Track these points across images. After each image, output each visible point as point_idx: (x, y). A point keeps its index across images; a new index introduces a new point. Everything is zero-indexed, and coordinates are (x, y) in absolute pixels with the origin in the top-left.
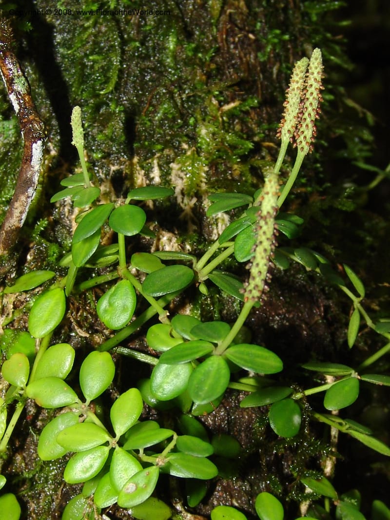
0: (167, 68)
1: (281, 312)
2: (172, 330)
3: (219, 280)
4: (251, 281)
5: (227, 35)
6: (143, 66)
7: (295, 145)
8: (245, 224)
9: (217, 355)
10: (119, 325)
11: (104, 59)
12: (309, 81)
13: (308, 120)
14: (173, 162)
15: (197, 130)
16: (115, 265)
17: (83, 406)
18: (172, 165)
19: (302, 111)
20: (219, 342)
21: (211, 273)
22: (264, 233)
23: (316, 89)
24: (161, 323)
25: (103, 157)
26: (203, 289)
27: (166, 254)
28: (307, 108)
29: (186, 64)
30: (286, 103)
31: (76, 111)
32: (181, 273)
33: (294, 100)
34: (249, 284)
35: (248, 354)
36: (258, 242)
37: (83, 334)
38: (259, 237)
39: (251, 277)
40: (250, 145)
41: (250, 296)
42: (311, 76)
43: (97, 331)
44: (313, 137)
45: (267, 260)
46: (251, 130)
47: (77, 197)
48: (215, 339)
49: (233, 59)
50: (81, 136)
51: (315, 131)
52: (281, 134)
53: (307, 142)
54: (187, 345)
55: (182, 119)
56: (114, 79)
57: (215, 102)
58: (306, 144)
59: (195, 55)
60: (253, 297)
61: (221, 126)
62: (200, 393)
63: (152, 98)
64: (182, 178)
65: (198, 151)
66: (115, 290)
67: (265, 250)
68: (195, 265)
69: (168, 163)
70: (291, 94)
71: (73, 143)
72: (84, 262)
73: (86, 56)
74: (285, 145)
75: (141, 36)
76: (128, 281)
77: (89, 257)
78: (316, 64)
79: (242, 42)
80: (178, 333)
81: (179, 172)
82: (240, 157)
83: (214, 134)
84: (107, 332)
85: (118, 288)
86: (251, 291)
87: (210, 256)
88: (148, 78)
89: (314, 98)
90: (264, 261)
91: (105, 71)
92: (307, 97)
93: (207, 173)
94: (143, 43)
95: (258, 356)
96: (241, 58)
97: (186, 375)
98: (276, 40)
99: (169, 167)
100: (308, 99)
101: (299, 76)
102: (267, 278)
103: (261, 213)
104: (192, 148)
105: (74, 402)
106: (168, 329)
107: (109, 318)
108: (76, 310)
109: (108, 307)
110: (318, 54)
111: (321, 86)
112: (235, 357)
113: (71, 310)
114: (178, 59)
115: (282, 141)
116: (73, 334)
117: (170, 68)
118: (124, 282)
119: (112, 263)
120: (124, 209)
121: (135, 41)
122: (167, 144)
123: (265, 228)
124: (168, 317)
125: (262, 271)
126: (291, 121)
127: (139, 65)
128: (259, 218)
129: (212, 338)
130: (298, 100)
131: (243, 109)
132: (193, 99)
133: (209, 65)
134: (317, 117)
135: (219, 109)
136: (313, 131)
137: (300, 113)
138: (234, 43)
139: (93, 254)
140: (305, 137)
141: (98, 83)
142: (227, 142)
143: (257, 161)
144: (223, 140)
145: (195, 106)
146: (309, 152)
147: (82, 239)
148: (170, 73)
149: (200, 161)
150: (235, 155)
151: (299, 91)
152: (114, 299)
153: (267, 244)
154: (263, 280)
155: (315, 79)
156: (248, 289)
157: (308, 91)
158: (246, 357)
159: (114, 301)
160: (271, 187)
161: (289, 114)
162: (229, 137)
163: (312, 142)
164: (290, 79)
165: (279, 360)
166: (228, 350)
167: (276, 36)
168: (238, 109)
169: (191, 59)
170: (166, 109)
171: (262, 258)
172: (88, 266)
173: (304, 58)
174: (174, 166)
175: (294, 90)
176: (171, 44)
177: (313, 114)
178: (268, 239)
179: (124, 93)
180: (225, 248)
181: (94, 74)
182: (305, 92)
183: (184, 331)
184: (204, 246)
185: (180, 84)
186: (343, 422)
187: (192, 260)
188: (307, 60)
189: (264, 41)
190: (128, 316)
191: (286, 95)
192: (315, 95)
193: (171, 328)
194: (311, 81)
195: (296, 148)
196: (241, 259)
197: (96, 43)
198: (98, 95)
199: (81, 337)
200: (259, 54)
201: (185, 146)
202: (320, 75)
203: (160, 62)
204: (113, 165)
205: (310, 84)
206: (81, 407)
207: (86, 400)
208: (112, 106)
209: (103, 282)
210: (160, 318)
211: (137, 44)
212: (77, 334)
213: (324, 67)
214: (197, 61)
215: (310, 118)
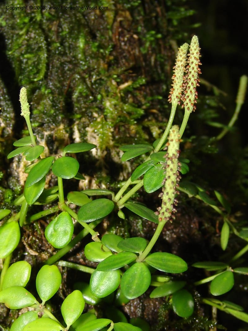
0: (79, 60)
1: (170, 228)
2: (102, 246)
3: (132, 207)
4: (163, 205)
5: (119, 36)
6: (63, 61)
7: (183, 106)
8: (149, 166)
9: (139, 262)
10: (62, 245)
11: (35, 56)
12: (190, 60)
13: (192, 87)
14: (88, 126)
15: (103, 103)
16: (56, 201)
17: (40, 306)
18: (87, 129)
19: (187, 82)
20: (140, 253)
21: (126, 202)
22: (171, 170)
23: (196, 65)
24: (94, 241)
25: (38, 126)
26: (121, 215)
27: (94, 191)
28: (190, 79)
29: (92, 58)
30: (173, 77)
31: (23, 91)
32: (105, 204)
33: (179, 75)
34: (162, 208)
35: (162, 260)
36: (167, 177)
37: (33, 253)
38: (167, 173)
39: (163, 203)
40: (142, 112)
41: (163, 217)
42: (192, 56)
43: (43, 251)
44: (195, 99)
45: (174, 189)
46: (140, 102)
47: (27, 153)
48: (137, 250)
49: (124, 52)
50: (27, 109)
51: (197, 95)
52: (171, 99)
53: (192, 104)
54: (116, 256)
55: (92, 96)
56: (43, 71)
57: (114, 83)
58: (191, 105)
59: (98, 51)
60: (165, 218)
61: (120, 100)
62: (131, 291)
63: (71, 82)
64: (95, 138)
65: (106, 118)
66: (58, 220)
67: (173, 182)
68: (114, 198)
69: (84, 127)
70: (177, 70)
71: (22, 114)
72: (34, 201)
73: (22, 55)
74: (174, 107)
75: (60, 40)
76: (67, 212)
77: (38, 197)
78: (195, 47)
79: (129, 40)
80: (107, 248)
81: (93, 134)
82: (135, 120)
83: (115, 105)
84: (50, 251)
85: (59, 218)
86: (163, 213)
87: (124, 190)
88: (67, 68)
89: (195, 71)
90: (173, 190)
91: (36, 65)
92: (190, 70)
93: (112, 133)
94: (62, 44)
95: (169, 261)
96: (129, 52)
97: (115, 278)
98: (152, 39)
99: (85, 130)
100: (190, 72)
101: (182, 57)
102: (175, 203)
103: (168, 155)
104: (101, 116)
105: (33, 303)
106: (100, 245)
107: (54, 240)
108: (27, 236)
109: (53, 232)
110: (196, 39)
111: (199, 62)
112: (153, 262)
113: (24, 237)
114: (87, 54)
115: (172, 104)
116: (26, 254)
117: (82, 60)
118: (63, 213)
119: (53, 200)
120: (62, 160)
121: (56, 43)
122: (83, 114)
123: (171, 166)
124: (98, 236)
125: (171, 198)
126: (178, 89)
127: (59, 60)
128: (167, 159)
129: (134, 249)
130: (182, 74)
131: (135, 86)
132: (100, 82)
133: (108, 57)
134: (198, 85)
135: (117, 88)
136: (196, 95)
137: (185, 83)
138: (124, 41)
139: (41, 195)
140: (190, 100)
141: (32, 74)
142: (125, 110)
143: (146, 123)
144: (122, 109)
145: (101, 87)
146: (193, 111)
147: (33, 184)
148: (81, 64)
149: (108, 124)
150: (132, 119)
151: (183, 68)
152: (58, 226)
153: (173, 178)
154: (172, 204)
155: (195, 58)
156: (161, 212)
157: (190, 66)
158: (161, 262)
159: (58, 227)
160: (175, 136)
161: (177, 84)
162: (126, 107)
163: (195, 103)
164: (176, 60)
165: (184, 262)
166: (147, 258)
167: (152, 36)
168: (131, 87)
169: (95, 54)
170: (80, 89)
171: (171, 188)
172: (37, 203)
173: (185, 43)
174: (89, 129)
175: (179, 67)
176: (81, 44)
177: (195, 83)
178: (174, 174)
179: (51, 80)
180: (135, 185)
181: (28, 67)
182: (188, 67)
183: (111, 246)
184: (115, 185)
185: (89, 71)
186: (221, 303)
187: (111, 195)
188: (188, 45)
189: (144, 39)
190: (69, 237)
191: (173, 71)
192: (195, 69)
193: (102, 245)
194: (192, 59)
195: (184, 108)
196: (150, 190)
197: (28, 46)
198: (33, 82)
199: (32, 256)
200: (142, 49)
201: (95, 115)
202: (198, 55)
203: (75, 57)
204: (46, 131)
205: (191, 62)
206: (39, 307)
207: (42, 301)
208: (43, 90)
209: (47, 214)
210: (93, 238)
211: (58, 45)
212: (29, 253)
213: (200, 49)
214: (100, 55)
215: (193, 86)
